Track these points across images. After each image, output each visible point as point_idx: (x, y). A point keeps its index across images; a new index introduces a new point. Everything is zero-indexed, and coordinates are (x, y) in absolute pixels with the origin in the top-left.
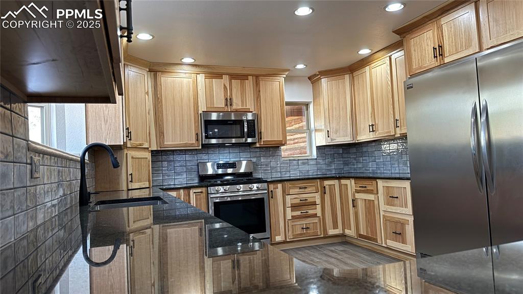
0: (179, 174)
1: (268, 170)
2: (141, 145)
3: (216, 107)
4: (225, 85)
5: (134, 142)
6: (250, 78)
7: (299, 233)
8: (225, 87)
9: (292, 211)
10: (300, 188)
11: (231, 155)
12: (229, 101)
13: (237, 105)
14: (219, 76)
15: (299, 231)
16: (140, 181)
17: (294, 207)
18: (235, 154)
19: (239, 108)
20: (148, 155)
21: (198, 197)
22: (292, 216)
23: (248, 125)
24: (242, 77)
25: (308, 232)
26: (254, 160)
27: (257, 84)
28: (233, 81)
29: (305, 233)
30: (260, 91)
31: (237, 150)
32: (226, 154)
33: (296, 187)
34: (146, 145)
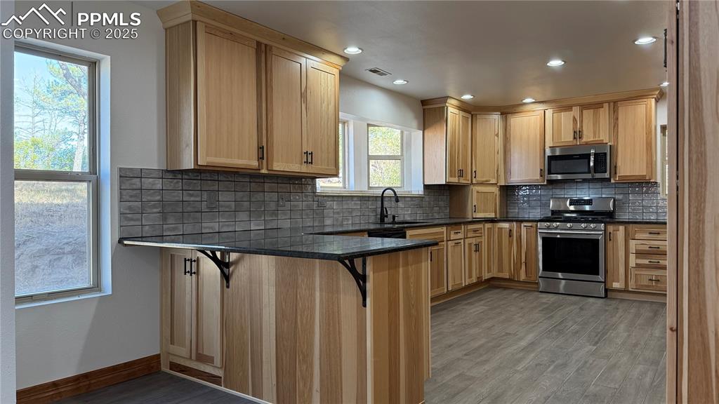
0: (533, 208)
1: (639, 209)
2: (487, 181)
3: (562, 142)
4: (574, 118)
5: (479, 178)
6: (606, 105)
7: (645, 284)
8: (574, 119)
9: (636, 258)
10: (650, 233)
11: (591, 190)
12: (578, 134)
13: (588, 137)
14: (568, 108)
15: (646, 282)
16: (485, 211)
17: (640, 254)
18: (595, 190)
19: (589, 140)
20: (495, 190)
21: (529, 230)
22: (636, 264)
23: (594, 158)
24: (597, 106)
25: (659, 285)
26: (620, 197)
27: (615, 111)
28: (584, 112)
29: (653, 286)
30: (617, 119)
31: (598, 185)
32: (584, 190)
33: (645, 232)
34: (493, 181)
